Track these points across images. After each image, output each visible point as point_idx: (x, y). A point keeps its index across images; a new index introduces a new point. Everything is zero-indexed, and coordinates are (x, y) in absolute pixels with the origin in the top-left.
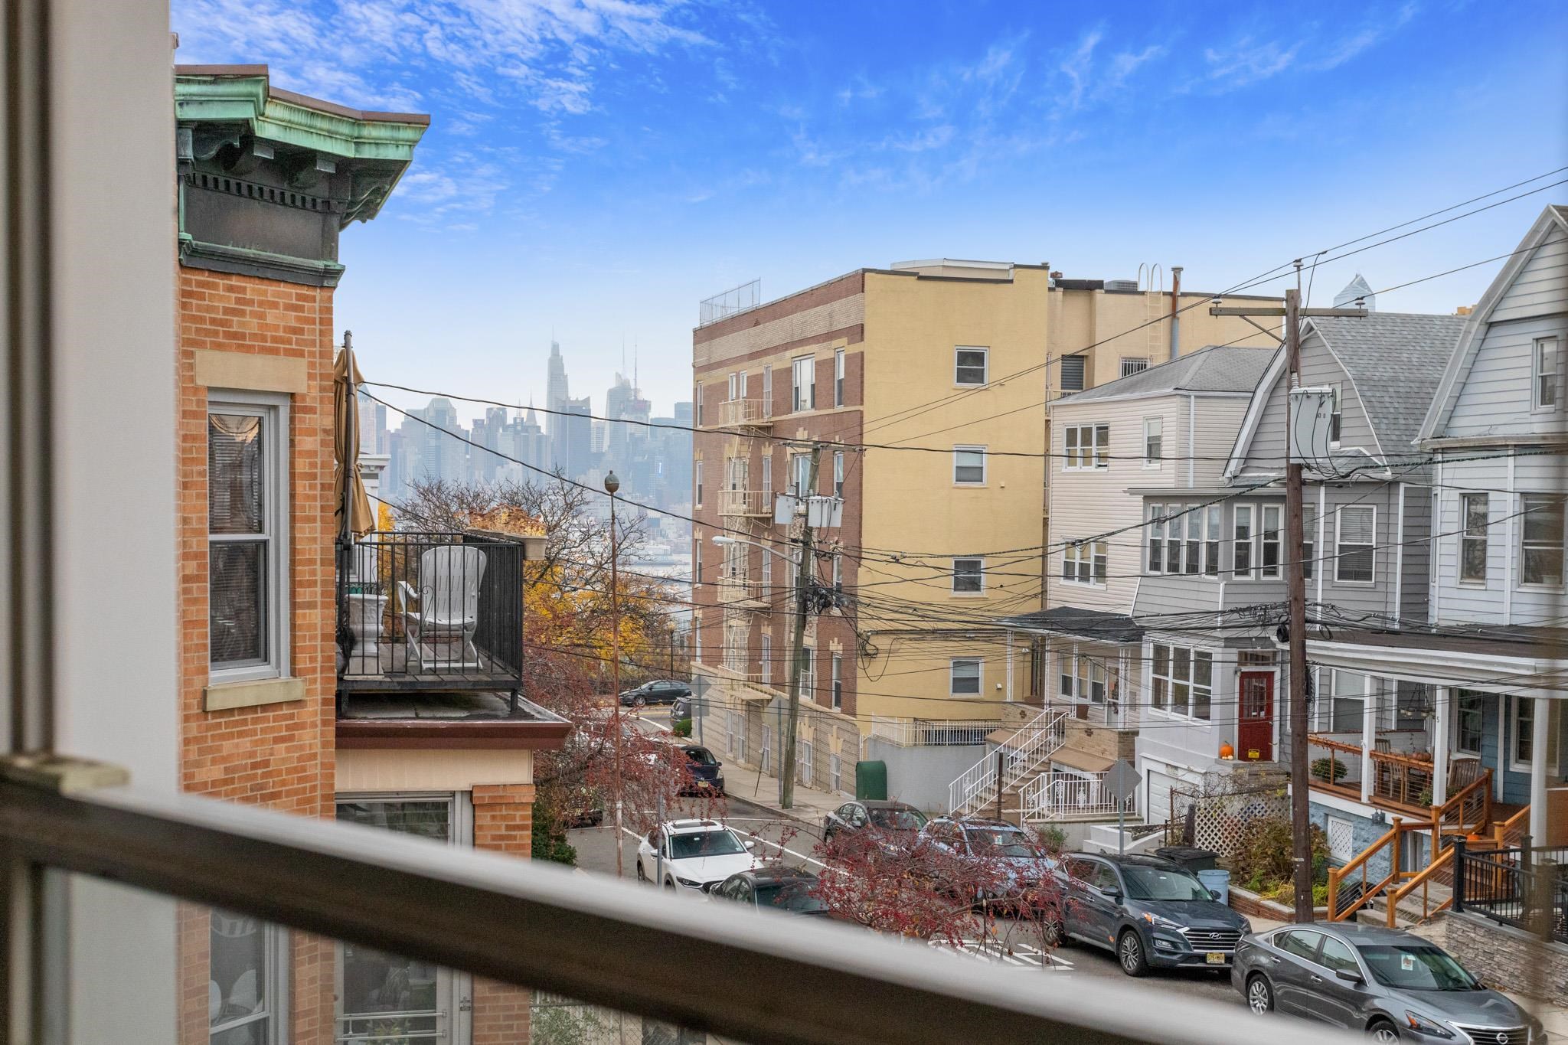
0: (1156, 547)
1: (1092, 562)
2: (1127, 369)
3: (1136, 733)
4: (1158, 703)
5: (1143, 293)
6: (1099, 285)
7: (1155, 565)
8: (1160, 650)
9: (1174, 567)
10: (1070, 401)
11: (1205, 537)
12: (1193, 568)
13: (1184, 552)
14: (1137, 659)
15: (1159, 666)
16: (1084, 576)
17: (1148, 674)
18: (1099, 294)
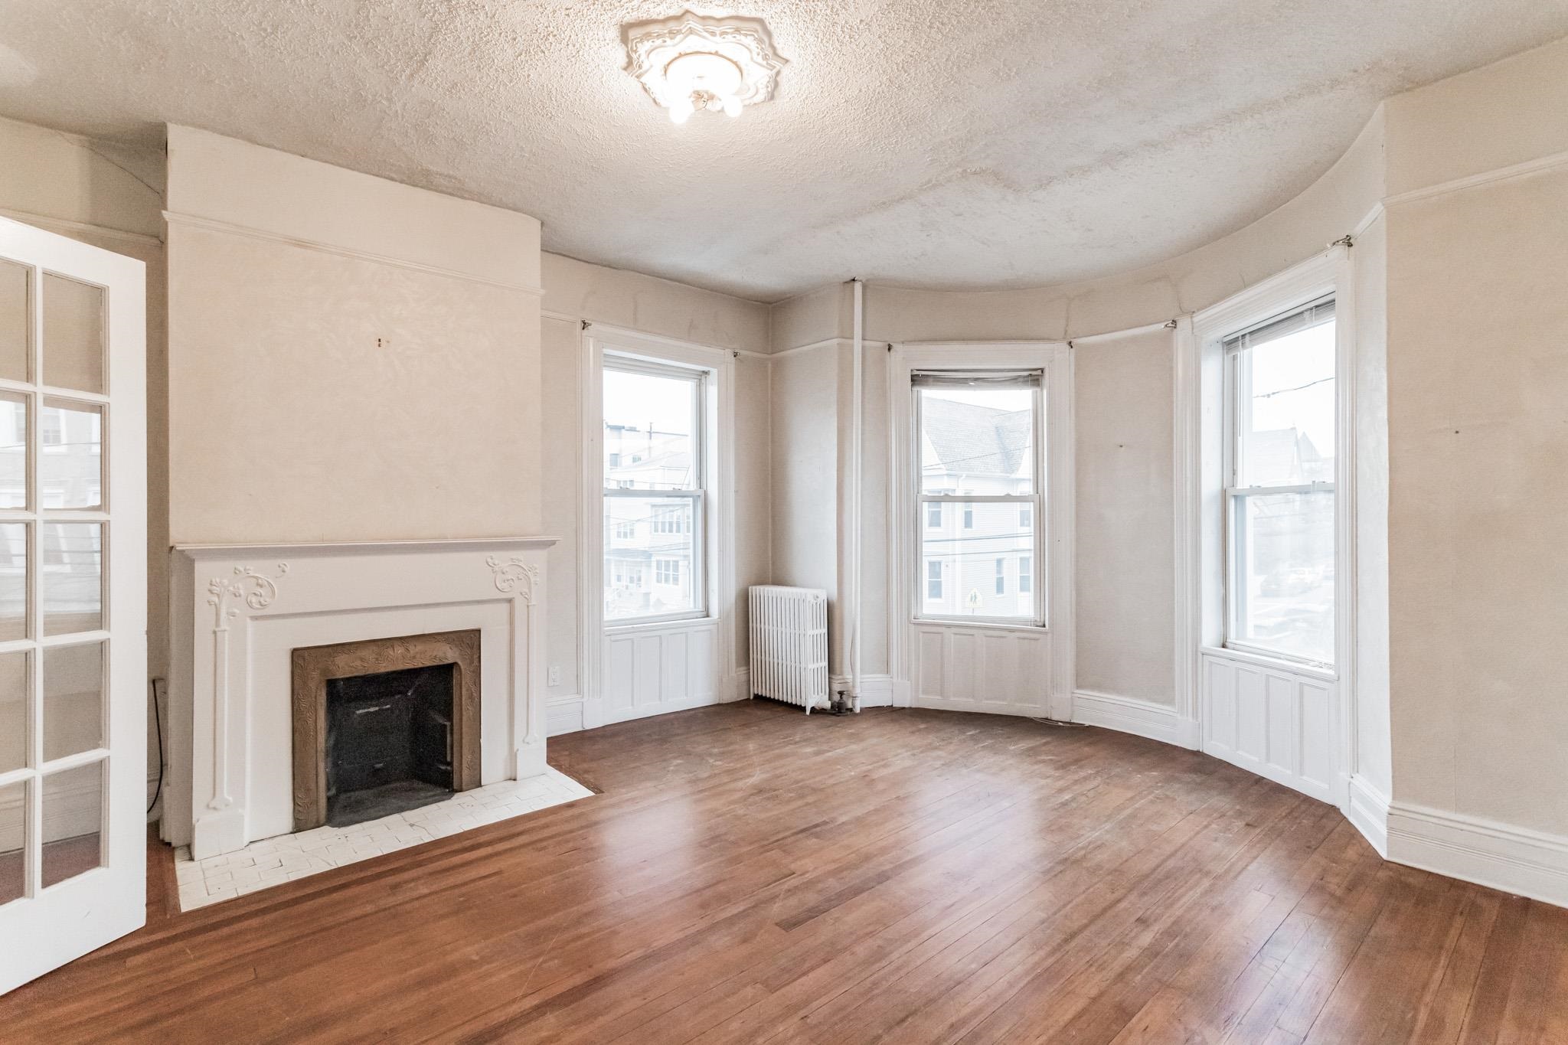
0: (656, 523)
1: (628, 531)
2: (635, 460)
3: (650, 593)
4: (659, 581)
5: (639, 431)
6: (624, 428)
7: (656, 530)
8: (658, 563)
9: (663, 531)
10: (613, 471)
11: (675, 520)
12: (671, 531)
13: (660, 525)
14: (649, 566)
15: (658, 567)
16: (625, 535)
17: (654, 571)
18: (623, 431)
